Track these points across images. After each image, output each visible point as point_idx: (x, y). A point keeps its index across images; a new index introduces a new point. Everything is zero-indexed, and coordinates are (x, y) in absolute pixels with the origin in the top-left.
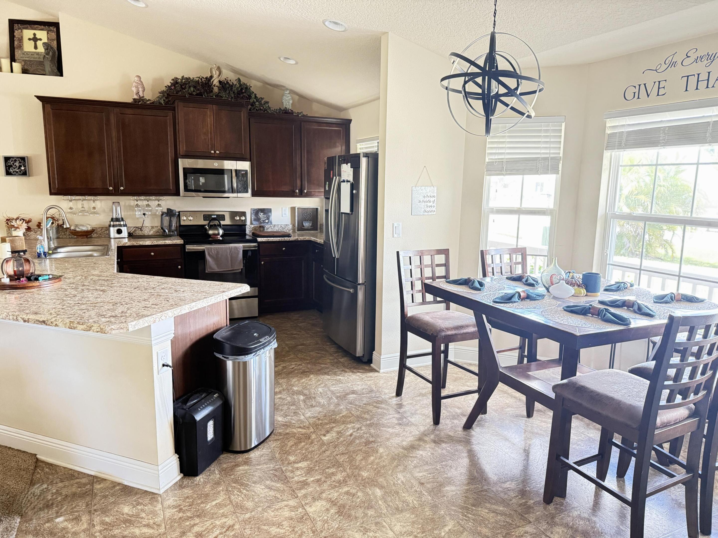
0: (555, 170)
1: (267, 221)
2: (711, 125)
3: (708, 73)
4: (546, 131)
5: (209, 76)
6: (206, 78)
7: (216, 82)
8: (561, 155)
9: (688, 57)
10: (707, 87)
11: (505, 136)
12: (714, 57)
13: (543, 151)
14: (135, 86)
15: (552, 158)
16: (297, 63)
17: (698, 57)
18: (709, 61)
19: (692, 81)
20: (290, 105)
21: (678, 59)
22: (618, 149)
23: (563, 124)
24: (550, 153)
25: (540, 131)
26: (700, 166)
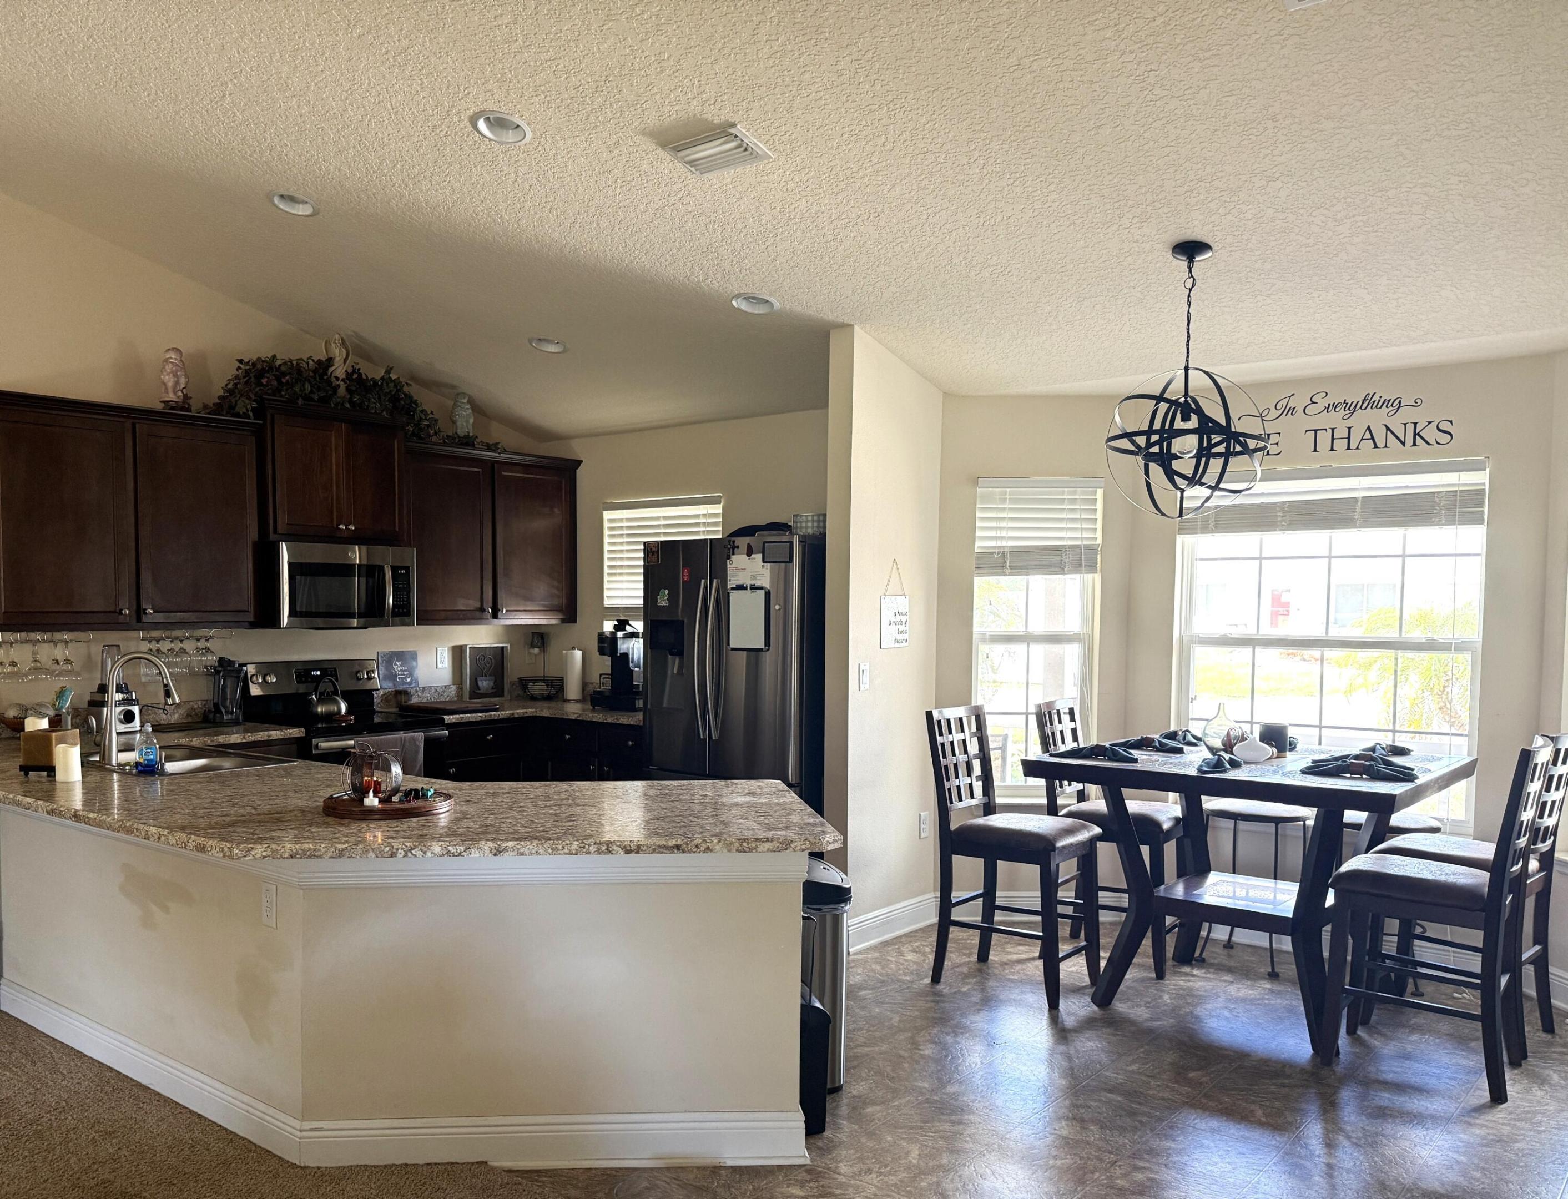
0: (1092, 568)
1: (408, 680)
2: (1359, 503)
3: (1347, 430)
4: (1073, 501)
5: (323, 358)
6: (319, 362)
7: (339, 370)
8: (1099, 541)
9: (1314, 403)
10: (1349, 448)
11: (1005, 508)
12: (1355, 407)
13: (1070, 534)
14: (172, 372)
15: (1087, 548)
16: (565, 351)
17: (1329, 405)
18: (1348, 412)
19: (1324, 438)
20: (470, 427)
21: (1299, 402)
22: (1202, 533)
23: (1100, 492)
24: (1082, 539)
25: (1062, 501)
26: (1333, 560)
